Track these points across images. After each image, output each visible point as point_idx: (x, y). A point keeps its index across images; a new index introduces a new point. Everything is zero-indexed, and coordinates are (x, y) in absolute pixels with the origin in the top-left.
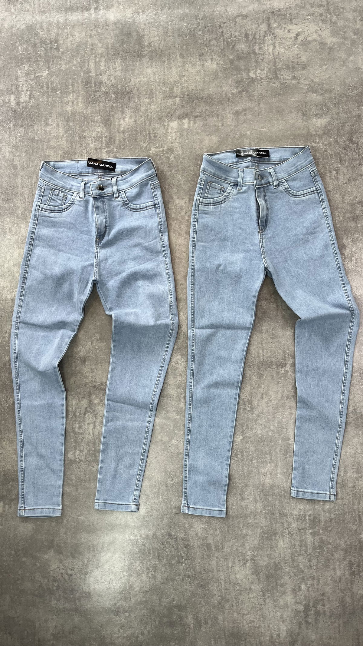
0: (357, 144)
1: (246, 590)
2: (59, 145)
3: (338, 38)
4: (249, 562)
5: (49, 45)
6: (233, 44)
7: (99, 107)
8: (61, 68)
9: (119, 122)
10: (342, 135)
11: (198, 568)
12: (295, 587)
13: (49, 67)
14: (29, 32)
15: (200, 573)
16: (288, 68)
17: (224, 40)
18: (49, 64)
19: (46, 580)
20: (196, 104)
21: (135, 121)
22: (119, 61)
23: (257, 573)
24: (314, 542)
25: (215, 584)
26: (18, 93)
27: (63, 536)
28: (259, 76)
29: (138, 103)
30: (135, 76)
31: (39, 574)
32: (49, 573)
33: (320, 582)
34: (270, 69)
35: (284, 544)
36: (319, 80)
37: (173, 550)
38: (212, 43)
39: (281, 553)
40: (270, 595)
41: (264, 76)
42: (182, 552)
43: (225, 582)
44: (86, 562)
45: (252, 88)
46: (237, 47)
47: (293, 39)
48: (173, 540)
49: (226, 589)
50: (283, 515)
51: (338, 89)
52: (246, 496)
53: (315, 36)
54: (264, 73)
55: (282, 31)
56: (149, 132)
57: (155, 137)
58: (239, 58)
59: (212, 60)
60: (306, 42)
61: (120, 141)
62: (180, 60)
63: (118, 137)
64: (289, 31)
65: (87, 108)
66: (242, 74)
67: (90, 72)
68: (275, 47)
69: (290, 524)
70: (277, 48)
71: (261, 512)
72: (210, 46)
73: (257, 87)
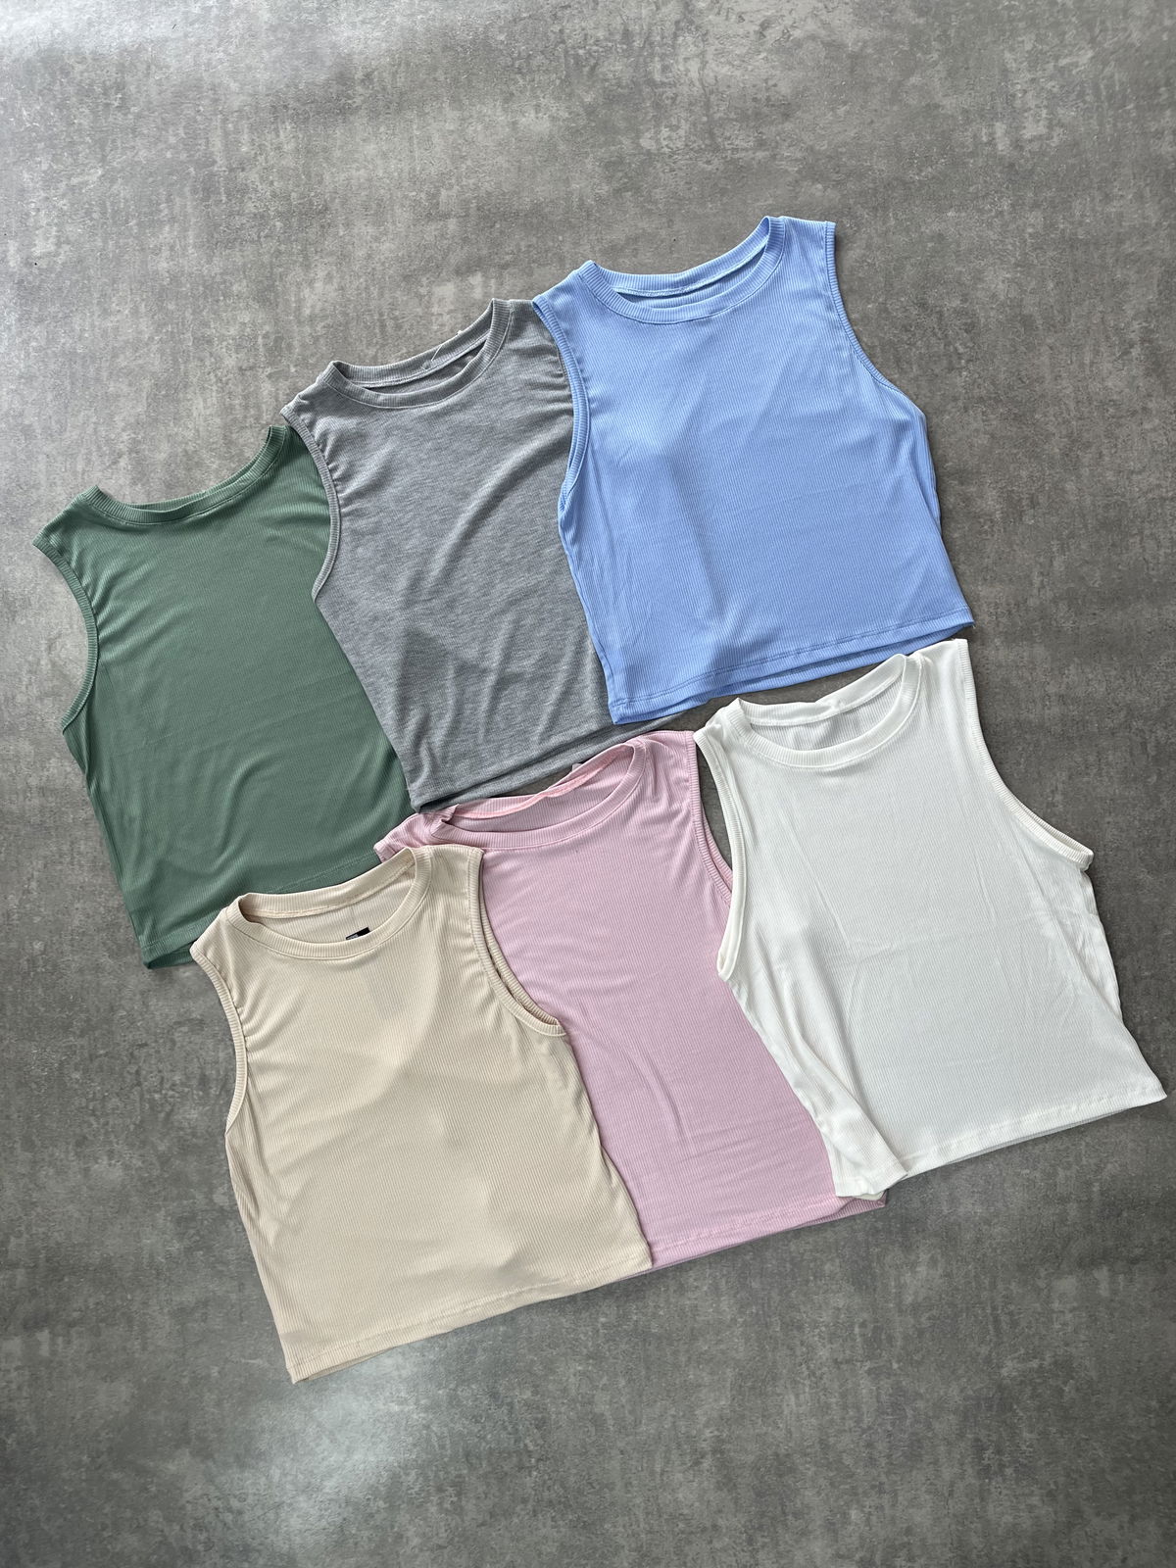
0: (941, 314)
1: (704, 1530)
2: (141, 367)
3: (875, 28)
4: (709, 1456)
5: (102, 100)
6: (592, 62)
7: (242, 256)
8: (136, 159)
9: (297, 294)
10: (897, 293)
11: (572, 1479)
12: (836, 1514)
13: (103, 159)
14: (46, 68)
15: (580, 1492)
16: (743, 117)
17: (566, 52)
18: (103, 149)
19: (178, 1528)
20: (501, 232)
21: (342, 289)
22: (289, 127)
23: (732, 1484)
24: (879, 1394)
25: (620, 1520)
26: (26, 232)
27: (213, 1414)
28: (667, 146)
29: (347, 238)
30: (334, 165)
31: (159, 1512)
32: (183, 1508)
33: (900, 1498)
34: (694, 124)
35: (799, 1405)
36: (829, 144)
37: (504, 1435)
38: (535, 63)
39: (793, 1429)
40: (766, 1540)
41: (680, 144)
42: (527, 1441)
43: (647, 1514)
44: (276, 1479)
45: (650, 179)
46: (601, 70)
47: (753, 37)
48: (505, 1409)
49: (651, 1533)
50: (793, 1326)
51: (882, 166)
52: (691, 1280)
53: (811, 26)
54: (680, 137)
55: (723, 17)
56: (381, 315)
57: (398, 327)
58: (611, 99)
59: (537, 108)
60: (788, 44)
61: (304, 346)
62: (451, 114)
63: (300, 335)
64: (741, 18)
65: (209, 262)
66: (621, 143)
67: (214, 162)
68: (704, 64)
69: (811, 1348)
70: (712, 65)
71: (734, 1320)
72: (531, 71)
73: (661, 175)
